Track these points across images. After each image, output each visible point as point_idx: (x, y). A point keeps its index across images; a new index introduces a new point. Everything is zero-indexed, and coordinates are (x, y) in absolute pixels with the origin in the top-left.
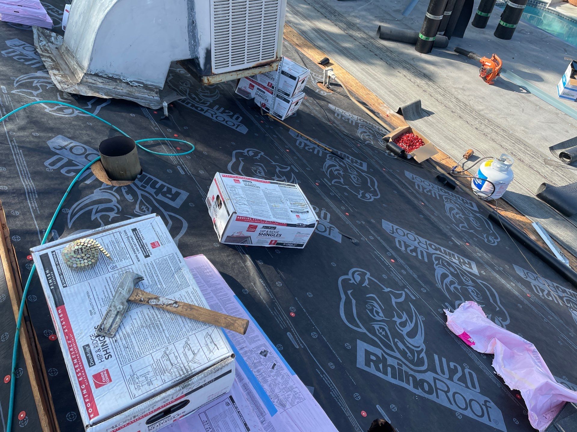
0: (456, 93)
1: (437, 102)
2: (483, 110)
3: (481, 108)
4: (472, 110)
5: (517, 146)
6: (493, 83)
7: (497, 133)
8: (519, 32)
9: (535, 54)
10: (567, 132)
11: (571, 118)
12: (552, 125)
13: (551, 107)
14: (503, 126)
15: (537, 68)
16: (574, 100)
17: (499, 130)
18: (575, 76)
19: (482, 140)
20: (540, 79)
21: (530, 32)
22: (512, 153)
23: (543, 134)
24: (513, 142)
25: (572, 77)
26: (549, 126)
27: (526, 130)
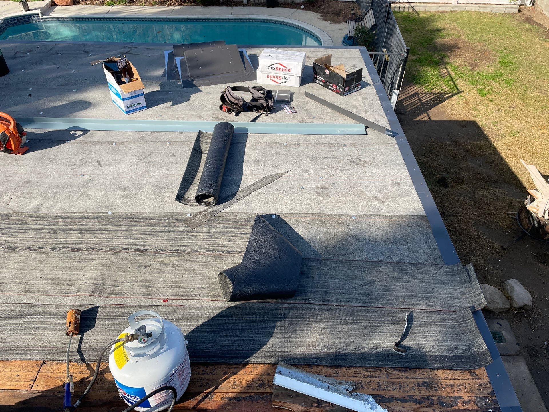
2: (41, 205)
3: (35, 203)
5: (135, 231)
6: (26, 149)
7: (90, 231)
8: (14, 57)
9: (54, 75)
10: (174, 156)
11: (162, 134)
12: (149, 159)
13: (128, 134)
14: (91, 210)
15: (71, 91)
16: (145, 107)
17: (90, 224)
18: (123, 79)
19: (77, 265)
20: (86, 105)
21: (28, 51)
22: (138, 250)
23: (151, 180)
24: (124, 227)
25: (120, 82)
26: (148, 162)
27: (126, 192)
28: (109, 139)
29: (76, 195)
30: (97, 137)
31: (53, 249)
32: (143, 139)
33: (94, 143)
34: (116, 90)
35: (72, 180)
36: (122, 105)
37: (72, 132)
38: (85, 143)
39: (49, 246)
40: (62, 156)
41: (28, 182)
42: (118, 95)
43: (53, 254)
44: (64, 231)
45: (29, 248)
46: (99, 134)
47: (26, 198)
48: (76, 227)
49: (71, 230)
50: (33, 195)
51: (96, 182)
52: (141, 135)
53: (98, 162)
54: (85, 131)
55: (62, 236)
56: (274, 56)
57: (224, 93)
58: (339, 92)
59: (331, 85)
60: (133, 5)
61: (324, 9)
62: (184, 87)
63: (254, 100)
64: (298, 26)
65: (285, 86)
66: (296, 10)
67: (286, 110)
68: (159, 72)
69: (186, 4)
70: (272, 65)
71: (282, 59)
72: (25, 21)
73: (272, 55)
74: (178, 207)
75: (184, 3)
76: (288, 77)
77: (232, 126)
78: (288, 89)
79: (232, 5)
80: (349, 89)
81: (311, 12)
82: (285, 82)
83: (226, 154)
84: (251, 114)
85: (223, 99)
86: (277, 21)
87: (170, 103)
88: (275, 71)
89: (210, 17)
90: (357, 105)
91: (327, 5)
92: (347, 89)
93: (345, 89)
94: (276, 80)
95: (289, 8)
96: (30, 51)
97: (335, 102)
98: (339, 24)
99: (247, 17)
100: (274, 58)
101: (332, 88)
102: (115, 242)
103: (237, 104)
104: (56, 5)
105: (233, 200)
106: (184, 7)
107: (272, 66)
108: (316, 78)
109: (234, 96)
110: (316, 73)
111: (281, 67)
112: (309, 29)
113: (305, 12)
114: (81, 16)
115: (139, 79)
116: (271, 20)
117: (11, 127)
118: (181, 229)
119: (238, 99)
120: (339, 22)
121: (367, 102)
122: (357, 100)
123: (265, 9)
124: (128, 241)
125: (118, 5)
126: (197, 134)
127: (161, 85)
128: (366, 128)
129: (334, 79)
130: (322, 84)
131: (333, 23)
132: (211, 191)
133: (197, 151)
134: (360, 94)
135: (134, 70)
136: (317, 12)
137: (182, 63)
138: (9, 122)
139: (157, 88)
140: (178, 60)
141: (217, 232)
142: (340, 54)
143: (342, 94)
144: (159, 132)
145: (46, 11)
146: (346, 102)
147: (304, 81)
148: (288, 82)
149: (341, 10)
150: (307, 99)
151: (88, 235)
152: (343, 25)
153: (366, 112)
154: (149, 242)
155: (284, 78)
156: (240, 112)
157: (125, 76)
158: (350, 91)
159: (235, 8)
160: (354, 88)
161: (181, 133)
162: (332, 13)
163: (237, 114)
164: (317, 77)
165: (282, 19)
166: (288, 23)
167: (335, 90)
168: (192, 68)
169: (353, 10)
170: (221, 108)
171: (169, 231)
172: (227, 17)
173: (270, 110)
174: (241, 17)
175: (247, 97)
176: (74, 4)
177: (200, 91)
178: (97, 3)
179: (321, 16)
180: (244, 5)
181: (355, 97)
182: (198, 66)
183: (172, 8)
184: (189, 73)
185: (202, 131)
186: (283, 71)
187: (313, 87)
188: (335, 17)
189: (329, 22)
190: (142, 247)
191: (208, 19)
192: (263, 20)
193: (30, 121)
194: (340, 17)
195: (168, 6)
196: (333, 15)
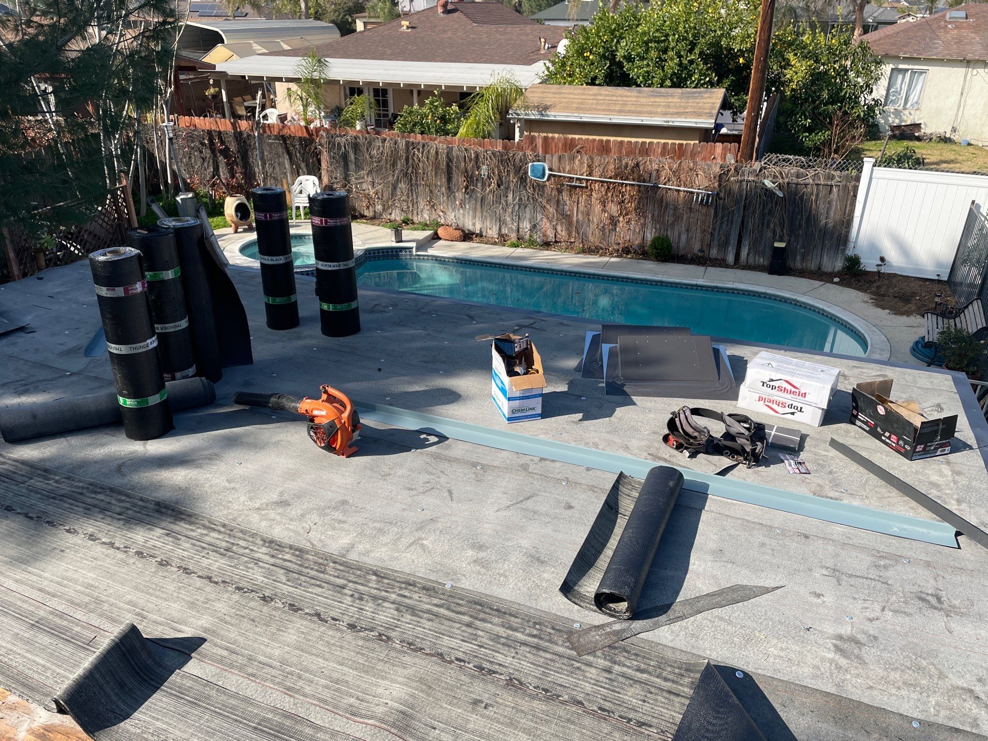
0: (264, 523)
1: (209, 588)
2: (353, 546)
3: (345, 541)
4: (325, 561)
5: (482, 631)
6: (354, 449)
7: (413, 610)
8: (372, 311)
9: (418, 344)
10: (570, 507)
11: (558, 465)
12: (529, 504)
13: (504, 454)
14: (422, 572)
15: (436, 372)
16: (539, 415)
17: (416, 598)
18: (518, 369)
19: (380, 666)
20: (452, 397)
21: (392, 306)
22: (481, 669)
23: (525, 543)
24: (466, 619)
25: (511, 373)
26: (526, 510)
27: (482, 554)
28: (474, 458)
29: (405, 541)
30: (456, 450)
31: (352, 626)
32: (525, 467)
33: (450, 460)
34: (502, 382)
35: (405, 514)
36: (505, 406)
37: (422, 436)
38: (437, 457)
39: (347, 619)
40: (400, 472)
41: (344, 502)
42: (503, 391)
43: (349, 635)
44: (375, 598)
45: (318, 615)
46: (460, 445)
47: (334, 529)
48: (393, 596)
49: (385, 599)
50: (346, 526)
51: (439, 525)
52: (523, 460)
53: (450, 492)
54: (442, 438)
55: (369, 607)
56: (778, 366)
57: (675, 415)
58: (903, 450)
59: (887, 434)
60: (547, 250)
61: (878, 287)
62: (608, 393)
63: (728, 436)
64: (823, 310)
65: (790, 420)
66: (822, 283)
67: (788, 465)
68: (572, 363)
69: (629, 256)
70: (772, 380)
71: (792, 374)
72: (392, 256)
73: (774, 364)
74: (560, 606)
75: (627, 254)
76: (799, 405)
77: (681, 475)
78: (796, 427)
79: (706, 263)
80: (924, 449)
81: (853, 290)
82: (793, 414)
83: (663, 526)
84: (719, 460)
85: (672, 424)
86: (783, 298)
87: (580, 416)
88: (774, 392)
89: (664, 279)
90: (939, 483)
91: (886, 282)
92: (920, 448)
93: (915, 448)
94: (775, 406)
95: (810, 279)
96: (395, 305)
97: (893, 468)
98: (908, 316)
99: (730, 285)
100: (777, 370)
101: (887, 441)
102: (446, 641)
103: (695, 438)
104: (440, 239)
105: (663, 618)
106: (625, 260)
107: (772, 383)
108: (856, 417)
109: (693, 424)
110: (856, 408)
111: (789, 387)
112: (845, 318)
113: (840, 288)
114: (469, 258)
115: (541, 371)
116: (773, 295)
117: (345, 415)
118: (560, 649)
119: (700, 431)
120: (908, 313)
121: (963, 481)
122: (942, 475)
123: (765, 277)
124: (467, 647)
125: (525, 247)
126: (616, 477)
127: (571, 384)
128: (958, 534)
129: (895, 426)
130: (868, 429)
131: (895, 314)
132: (625, 591)
133: (610, 508)
134: (948, 463)
135: (537, 357)
136: (865, 291)
137: (612, 354)
138: (345, 407)
139: (562, 388)
140: (606, 348)
141: (624, 675)
142: (909, 378)
143: (910, 456)
144: (553, 461)
145: (423, 245)
146: (917, 472)
147: (830, 417)
148: (798, 414)
149: (914, 294)
150: (833, 453)
151: (408, 617)
152: (915, 320)
153: (959, 501)
154: (500, 658)
155: (791, 406)
156: (699, 452)
157: (520, 363)
158: (927, 453)
159: (710, 269)
160: (936, 449)
161: (588, 469)
162: (895, 297)
163: (693, 455)
164: (858, 414)
165: (794, 295)
166: (804, 303)
167: (894, 445)
168: (626, 364)
169: (939, 296)
170: (666, 439)
171: (538, 648)
172: (694, 283)
173: (756, 460)
174: (719, 285)
175: (717, 429)
176: (464, 241)
177: (634, 404)
178: (495, 242)
179: (872, 299)
180: (727, 266)
181: (936, 467)
182: (636, 363)
183: (606, 259)
184: (619, 372)
185: (626, 473)
186: (792, 395)
187: (847, 432)
188: (901, 304)
189: (888, 311)
190: (486, 665)
191: (661, 282)
192: (757, 292)
193: (370, 409)
194: (910, 305)
195: (601, 256)
196: (896, 300)
